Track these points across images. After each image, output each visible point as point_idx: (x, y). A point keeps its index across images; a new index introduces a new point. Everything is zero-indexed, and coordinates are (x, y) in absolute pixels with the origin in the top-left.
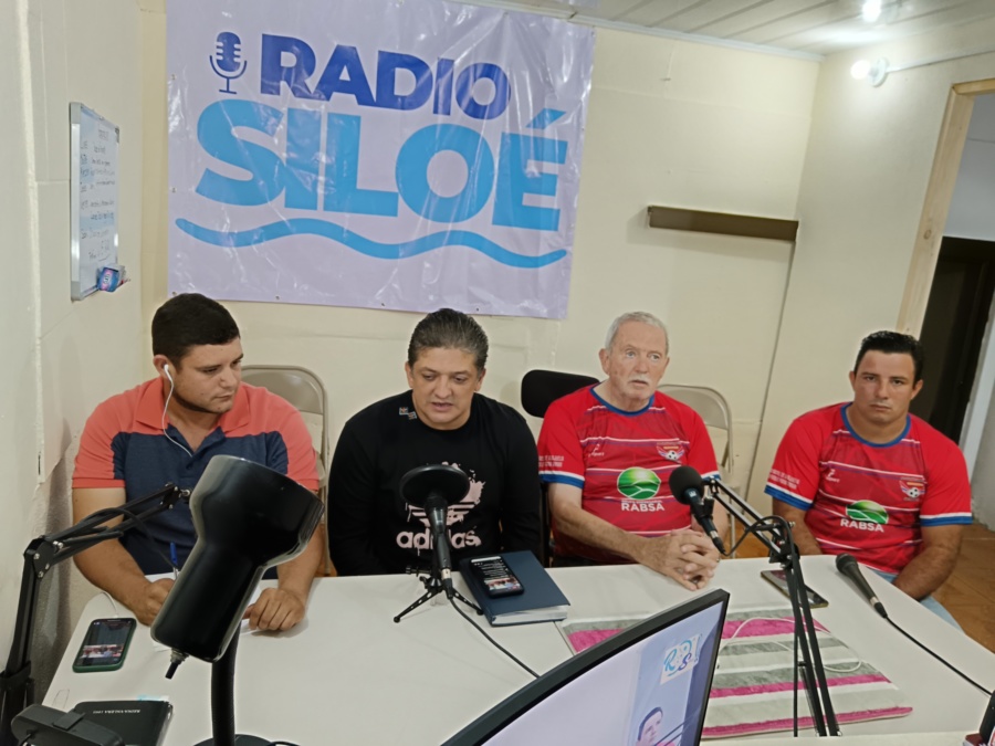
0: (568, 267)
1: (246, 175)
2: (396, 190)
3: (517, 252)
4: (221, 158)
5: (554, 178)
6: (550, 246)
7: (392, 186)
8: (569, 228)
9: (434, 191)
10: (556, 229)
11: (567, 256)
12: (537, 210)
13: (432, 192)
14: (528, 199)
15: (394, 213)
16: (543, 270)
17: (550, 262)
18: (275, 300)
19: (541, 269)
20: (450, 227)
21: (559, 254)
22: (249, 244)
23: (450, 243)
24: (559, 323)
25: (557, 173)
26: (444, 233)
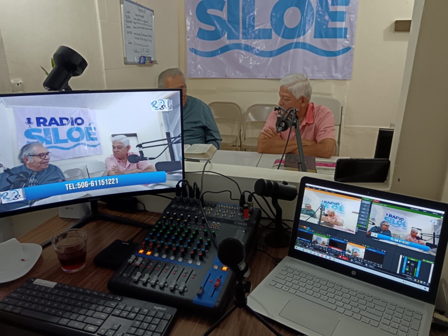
0: (352, 55)
1: (212, 28)
2: (271, 28)
3: (326, 50)
4: (204, 23)
5: (343, 13)
6: (343, 46)
7: (268, 26)
8: (352, 36)
9: (287, 26)
10: (345, 37)
11: (351, 50)
12: (335, 29)
13: (285, 26)
14: (331, 25)
15: (270, 37)
16: (340, 58)
17: (342, 53)
18: (225, 77)
19: (338, 57)
20: (295, 40)
21: (347, 49)
22: (215, 55)
23: (295, 47)
24: (348, 82)
25: (345, 11)
26: (292, 44)
